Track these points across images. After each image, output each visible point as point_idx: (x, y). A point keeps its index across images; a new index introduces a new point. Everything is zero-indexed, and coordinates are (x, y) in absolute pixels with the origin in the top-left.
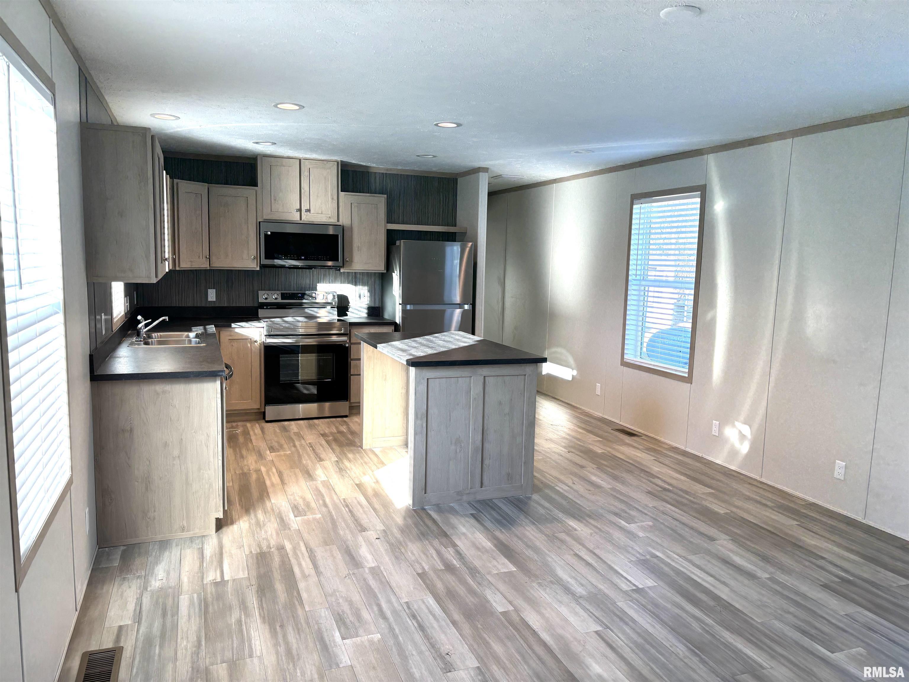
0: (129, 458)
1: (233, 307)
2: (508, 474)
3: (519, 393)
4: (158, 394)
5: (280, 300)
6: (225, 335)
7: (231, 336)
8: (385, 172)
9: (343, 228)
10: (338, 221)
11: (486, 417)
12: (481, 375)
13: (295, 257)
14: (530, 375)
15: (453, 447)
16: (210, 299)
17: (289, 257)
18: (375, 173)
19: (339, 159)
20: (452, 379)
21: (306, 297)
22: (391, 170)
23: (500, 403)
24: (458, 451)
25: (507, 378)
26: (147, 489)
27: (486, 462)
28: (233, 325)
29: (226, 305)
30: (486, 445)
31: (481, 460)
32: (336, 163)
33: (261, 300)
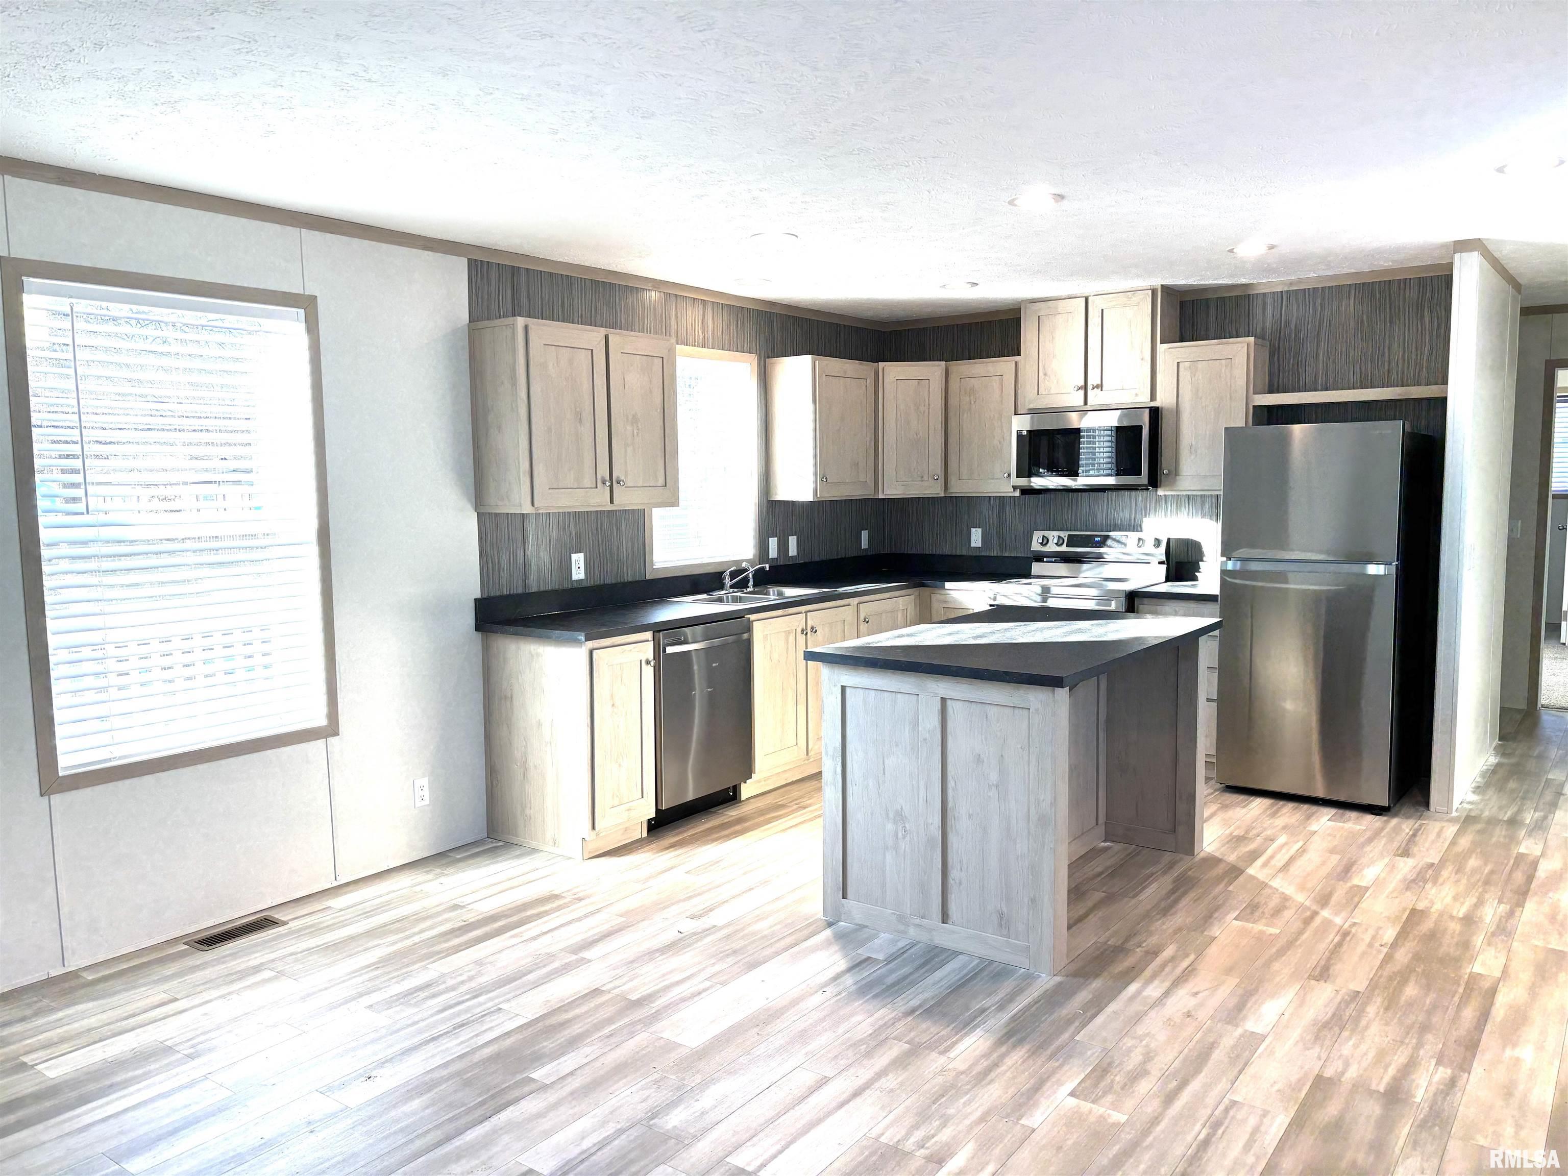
0: (510, 733)
2: (1001, 915)
3: (1019, 746)
5: (1064, 548)
8: (1286, 289)
11: (951, 784)
12: (936, 695)
13: (1066, 471)
14: (1037, 710)
15: (890, 827)
17: (1055, 472)
18: (1264, 294)
19: (1158, 282)
20: (885, 693)
21: (1109, 542)
22: (1300, 281)
23: (979, 760)
24: (900, 835)
25: (993, 711)
26: (524, 777)
27: (954, 874)
28: (948, 585)
29: (996, 554)
30: (952, 838)
31: (940, 866)
32: (1150, 292)
33: (1036, 546)
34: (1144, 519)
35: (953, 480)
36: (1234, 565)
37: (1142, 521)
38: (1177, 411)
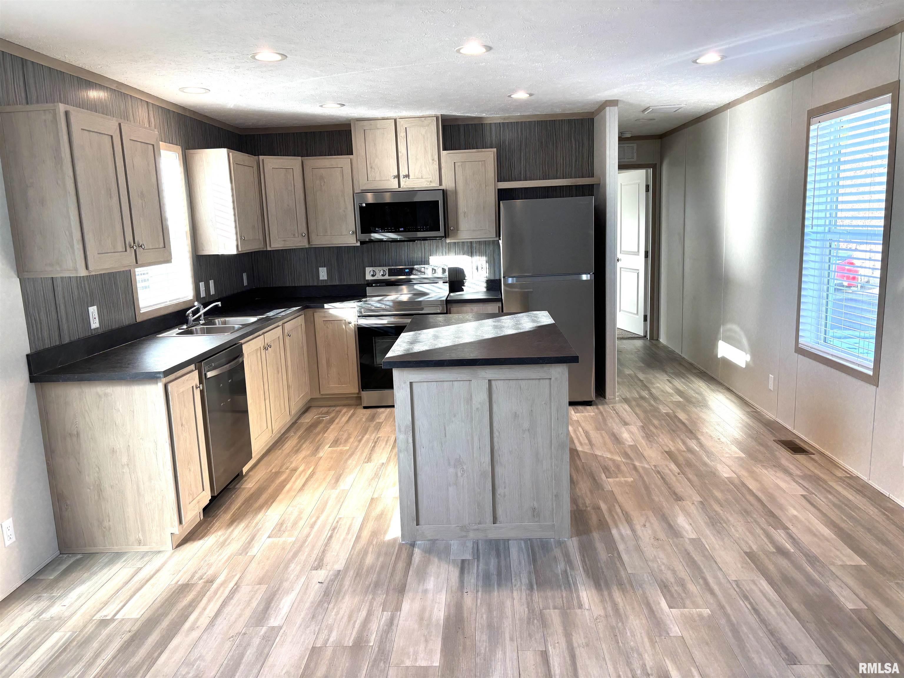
0: (79, 464)
1: (344, 285)
2: (534, 509)
3: (543, 403)
4: (100, 396)
5: (387, 277)
6: (318, 315)
7: (325, 317)
8: (502, 121)
9: (444, 192)
10: (441, 184)
11: (496, 434)
12: (485, 378)
13: (393, 229)
14: (556, 379)
15: (451, 470)
16: (321, 278)
17: (386, 230)
18: (490, 124)
19: (439, 113)
20: (445, 382)
21: (414, 272)
22: (509, 118)
23: (516, 416)
24: (459, 474)
25: (523, 383)
26: (99, 496)
27: (500, 491)
28: (326, 306)
29: (337, 284)
30: (499, 470)
31: (491, 488)
32: (435, 118)
33: (369, 277)
34: (430, 257)
35: (313, 237)
36: (513, 280)
37: (429, 258)
38: (456, 192)
